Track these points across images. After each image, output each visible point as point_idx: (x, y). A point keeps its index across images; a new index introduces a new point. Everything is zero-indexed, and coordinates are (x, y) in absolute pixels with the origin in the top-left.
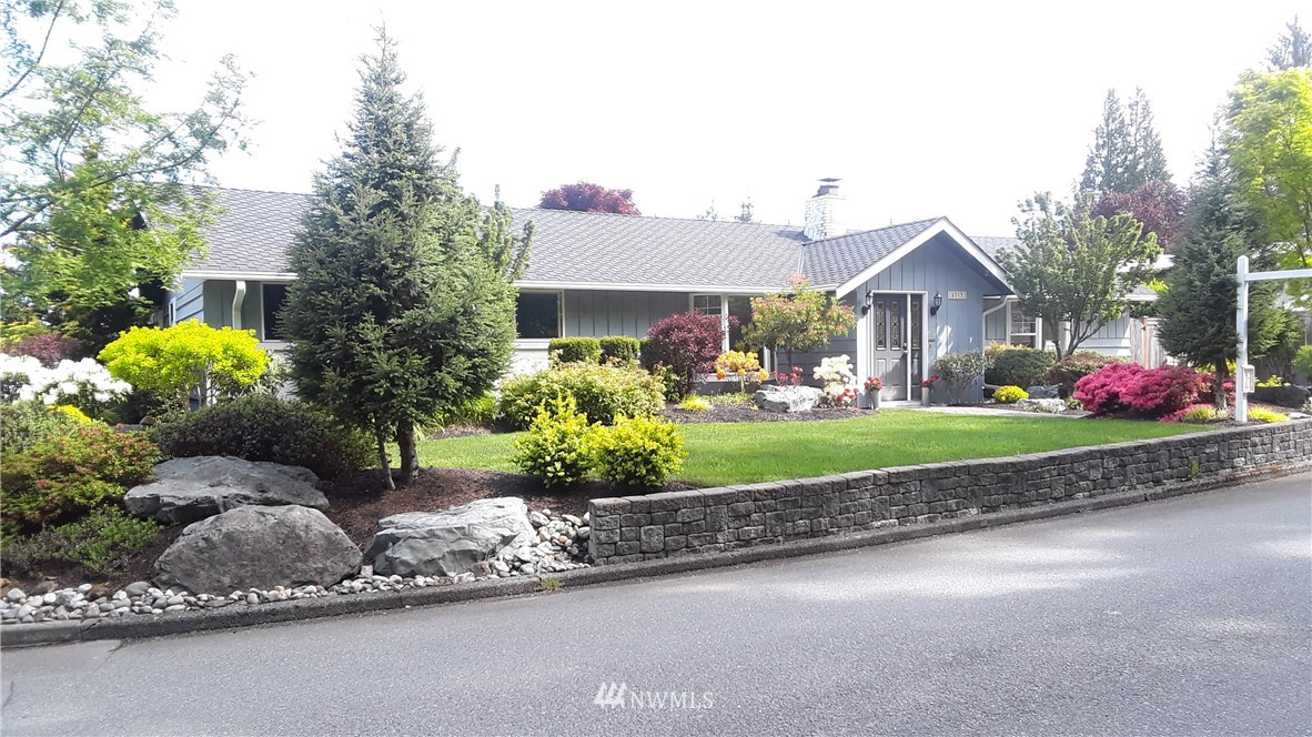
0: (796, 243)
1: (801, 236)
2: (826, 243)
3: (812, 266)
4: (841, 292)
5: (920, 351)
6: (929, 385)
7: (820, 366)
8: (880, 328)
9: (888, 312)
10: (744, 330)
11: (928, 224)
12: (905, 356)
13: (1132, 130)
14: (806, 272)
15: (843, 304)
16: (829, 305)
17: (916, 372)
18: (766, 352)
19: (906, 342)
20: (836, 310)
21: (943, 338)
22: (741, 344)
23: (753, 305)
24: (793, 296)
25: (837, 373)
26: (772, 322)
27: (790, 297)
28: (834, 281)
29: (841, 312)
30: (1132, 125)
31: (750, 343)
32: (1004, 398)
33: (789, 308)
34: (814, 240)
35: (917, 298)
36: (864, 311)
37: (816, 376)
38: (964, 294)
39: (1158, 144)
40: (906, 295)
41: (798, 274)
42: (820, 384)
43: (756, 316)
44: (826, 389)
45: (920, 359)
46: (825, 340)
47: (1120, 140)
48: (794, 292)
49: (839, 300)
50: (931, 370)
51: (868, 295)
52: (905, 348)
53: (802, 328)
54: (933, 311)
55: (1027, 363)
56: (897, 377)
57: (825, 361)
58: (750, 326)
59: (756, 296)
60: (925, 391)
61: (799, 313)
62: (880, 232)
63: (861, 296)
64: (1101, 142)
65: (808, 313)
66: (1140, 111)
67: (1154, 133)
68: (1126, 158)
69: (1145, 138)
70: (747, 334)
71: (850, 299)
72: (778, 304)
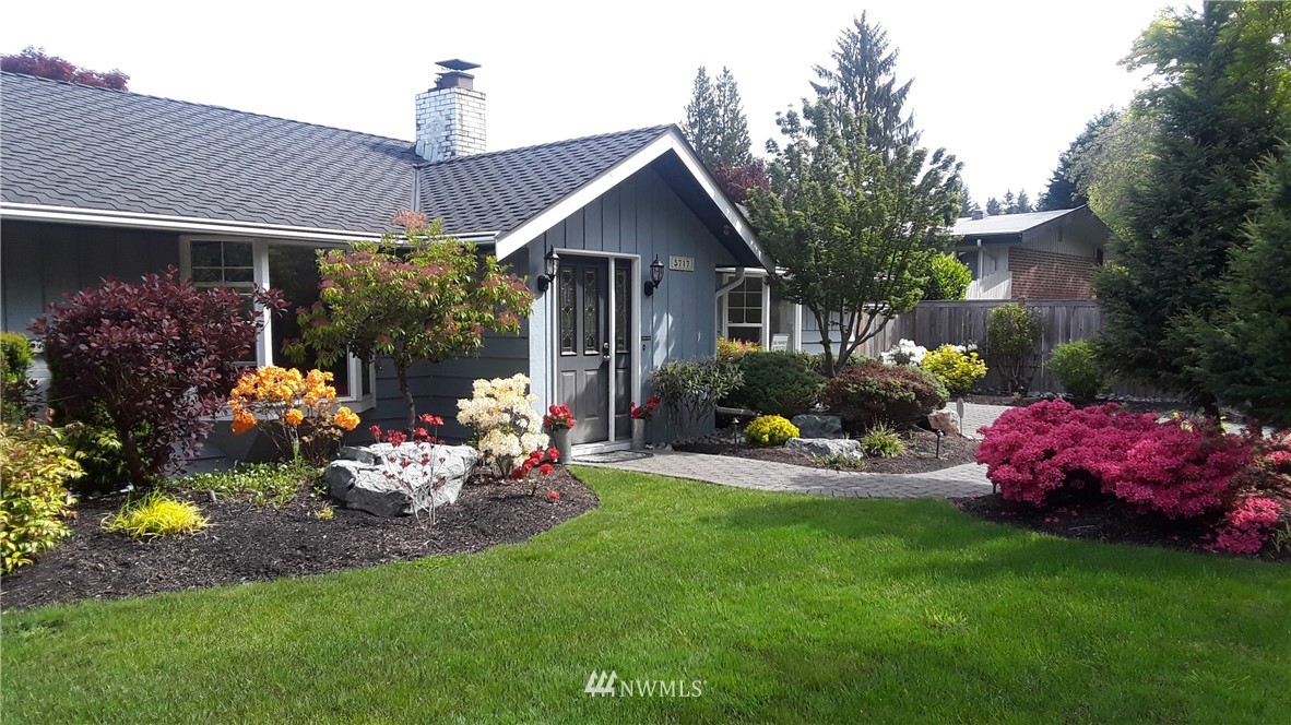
0: (403, 165)
1: (409, 154)
2: (459, 165)
3: (439, 200)
4: (506, 247)
5: (629, 355)
6: (643, 414)
7: (471, 398)
8: (567, 316)
9: (579, 290)
10: (303, 317)
11: (648, 136)
12: (605, 365)
13: (721, 112)
14: (426, 208)
15: (508, 272)
16: (481, 272)
17: (622, 392)
18: (354, 363)
19: (607, 340)
20: (498, 283)
21: (661, 335)
22: (295, 348)
23: (324, 266)
24: (407, 250)
25: (506, 411)
26: (366, 305)
27: (402, 253)
28: (488, 226)
29: (506, 286)
30: (720, 106)
31: (317, 345)
32: (766, 438)
33: (400, 276)
34: (433, 161)
35: (625, 265)
36: (542, 286)
37: (462, 417)
38: (692, 261)
39: (744, 126)
40: (605, 261)
41: (412, 212)
42: (469, 434)
43: (331, 291)
44: (484, 444)
45: (628, 369)
46: (478, 342)
47: (709, 120)
48: (410, 243)
49: (502, 263)
50: (645, 388)
51: (549, 257)
52: (606, 352)
53: (429, 317)
54: (648, 289)
55: (790, 376)
56: (591, 403)
57: (480, 386)
58: (318, 310)
59: (329, 246)
60: (638, 424)
61: (425, 287)
62: (558, 149)
63: (537, 258)
64: (692, 120)
65: (442, 285)
66: (728, 93)
67: (740, 116)
68: (715, 137)
69: (732, 120)
70: (309, 325)
71: (520, 259)
72: (377, 265)
